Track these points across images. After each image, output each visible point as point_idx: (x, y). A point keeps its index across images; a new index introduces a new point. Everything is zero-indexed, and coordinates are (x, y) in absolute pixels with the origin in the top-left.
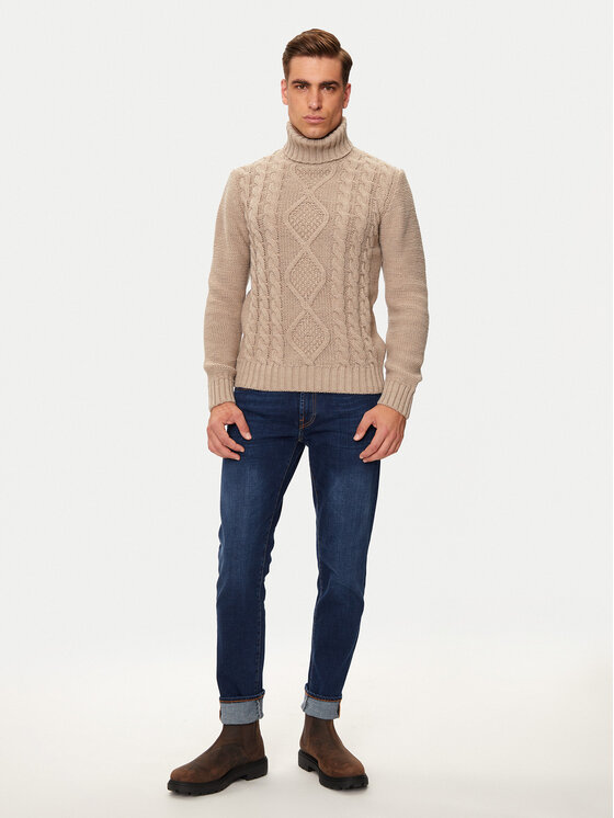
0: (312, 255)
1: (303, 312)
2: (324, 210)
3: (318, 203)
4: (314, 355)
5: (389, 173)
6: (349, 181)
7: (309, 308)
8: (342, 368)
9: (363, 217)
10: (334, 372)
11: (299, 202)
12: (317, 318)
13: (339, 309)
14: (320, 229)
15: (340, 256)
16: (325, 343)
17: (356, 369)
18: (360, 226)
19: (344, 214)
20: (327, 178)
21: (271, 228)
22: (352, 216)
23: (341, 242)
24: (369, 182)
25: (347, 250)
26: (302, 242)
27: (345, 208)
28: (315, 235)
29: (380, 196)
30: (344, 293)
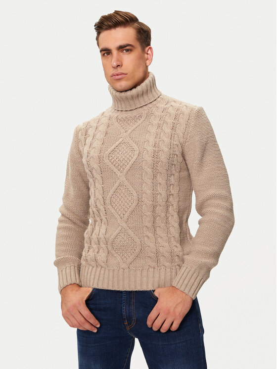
0: (126, 183)
1: (120, 228)
2: (136, 147)
3: (131, 142)
4: (129, 260)
5: (187, 111)
6: (156, 122)
7: (124, 225)
8: (151, 270)
9: (166, 149)
10: (145, 273)
11: (117, 143)
12: (130, 232)
13: (149, 225)
14: (132, 162)
15: (149, 181)
16: (138, 250)
17: (163, 270)
18: (163, 157)
19: (150, 148)
20: (139, 122)
21: (96, 166)
22: (157, 149)
23: (149, 170)
24: (170, 121)
25: (155, 177)
26: (119, 174)
27: (151, 144)
28: (128, 167)
29: (180, 131)
30: (154, 211)
